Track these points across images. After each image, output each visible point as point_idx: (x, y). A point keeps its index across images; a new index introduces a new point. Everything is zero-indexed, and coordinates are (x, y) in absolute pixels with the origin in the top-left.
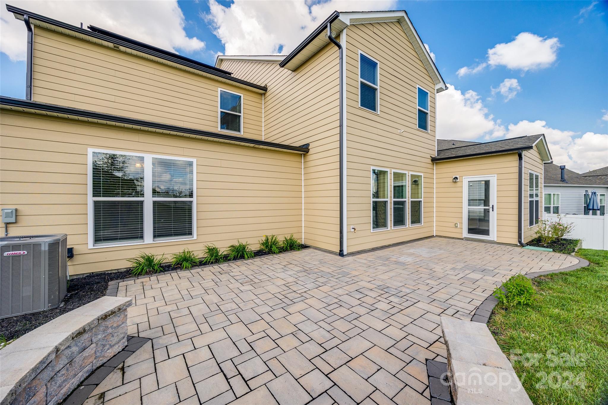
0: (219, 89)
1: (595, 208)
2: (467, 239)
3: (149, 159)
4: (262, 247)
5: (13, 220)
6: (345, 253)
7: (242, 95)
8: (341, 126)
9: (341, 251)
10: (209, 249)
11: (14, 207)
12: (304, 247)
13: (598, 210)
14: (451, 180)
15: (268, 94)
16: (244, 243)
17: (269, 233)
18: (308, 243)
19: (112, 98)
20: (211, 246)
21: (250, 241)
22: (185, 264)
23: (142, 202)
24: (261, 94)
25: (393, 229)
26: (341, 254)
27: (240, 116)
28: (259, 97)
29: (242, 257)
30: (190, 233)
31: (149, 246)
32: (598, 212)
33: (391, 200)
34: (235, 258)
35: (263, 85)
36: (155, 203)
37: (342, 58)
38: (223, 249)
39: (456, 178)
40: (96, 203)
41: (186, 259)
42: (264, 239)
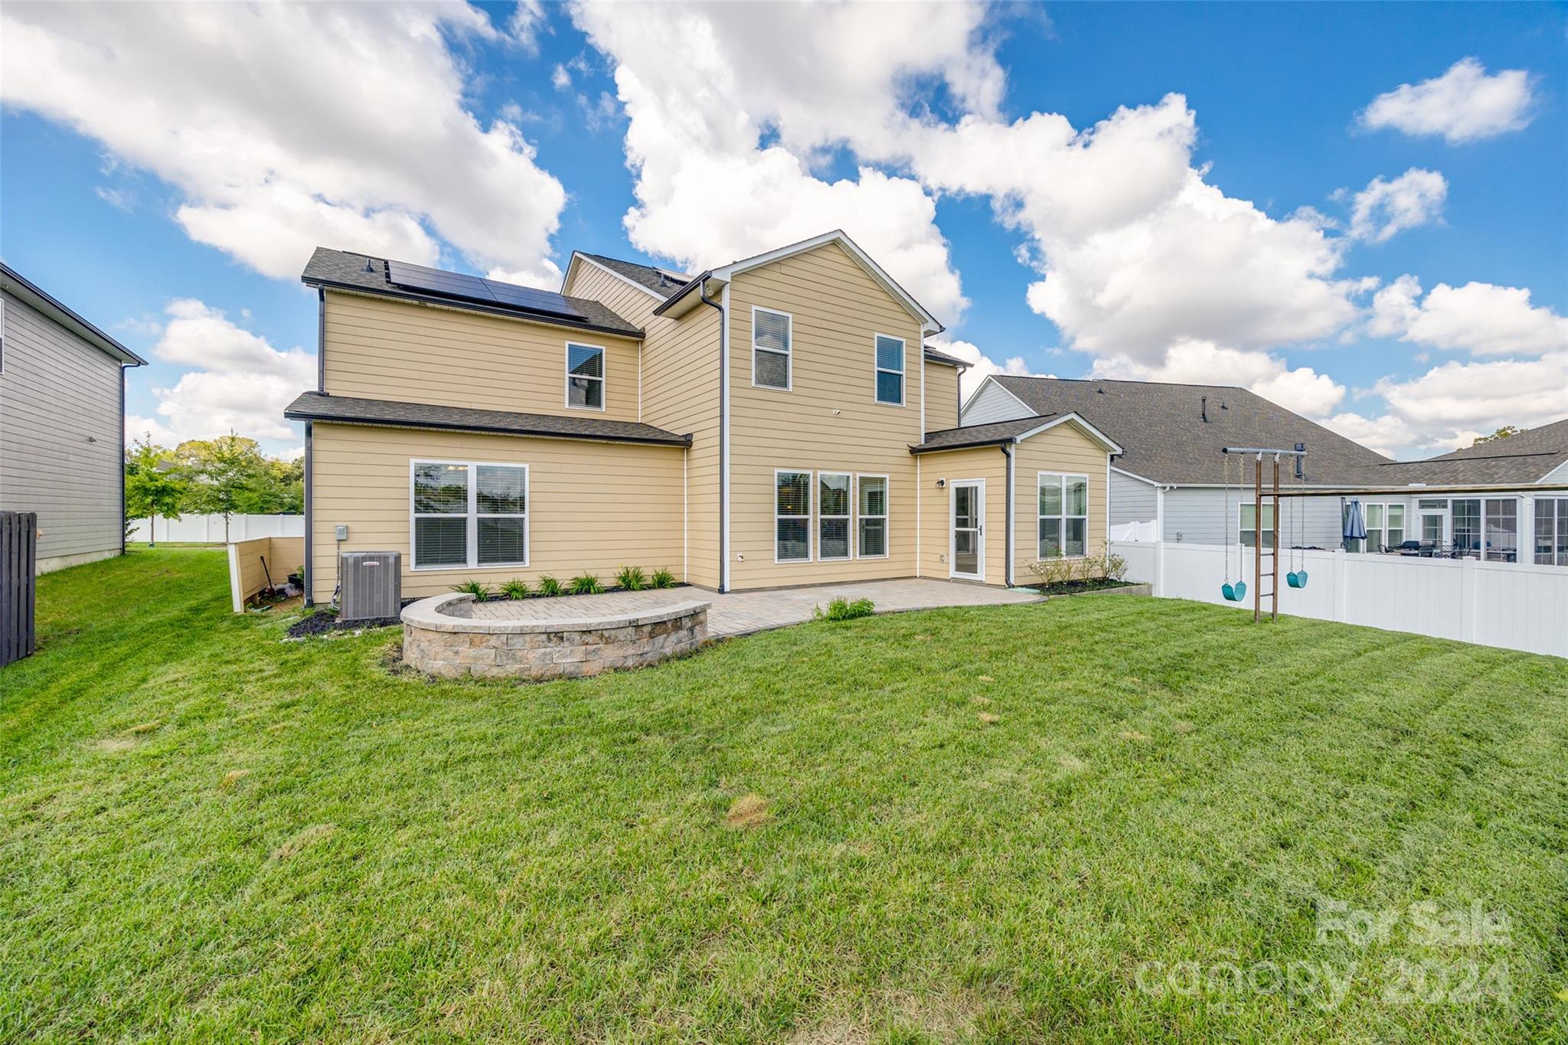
0: (567, 343)
1: (1356, 534)
2: (955, 580)
3: (472, 468)
4: (620, 582)
5: (343, 537)
6: (727, 588)
7: (604, 348)
8: (722, 416)
9: (722, 586)
10: (546, 581)
11: (345, 524)
12: (688, 585)
13: (1363, 538)
14: (934, 484)
15: (647, 342)
16: (594, 576)
17: (631, 564)
18: (691, 581)
19: (417, 375)
20: (548, 576)
21: (602, 573)
22: (514, 594)
23: (465, 519)
24: (638, 342)
25: (819, 559)
26: (721, 591)
27: (600, 382)
28: (633, 346)
29: (588, 592)
30: (521, 559)
31: (473, 572)
32: (1363, 544)
33: (815, 517)
34: (578, 593)
35: (639, 327)
36: (479, 520)
37: (723, 324)
38: (564, 580)
39: (942, 482)
40: (418, 520)
41: (515, 590)
42: (622, 572)
